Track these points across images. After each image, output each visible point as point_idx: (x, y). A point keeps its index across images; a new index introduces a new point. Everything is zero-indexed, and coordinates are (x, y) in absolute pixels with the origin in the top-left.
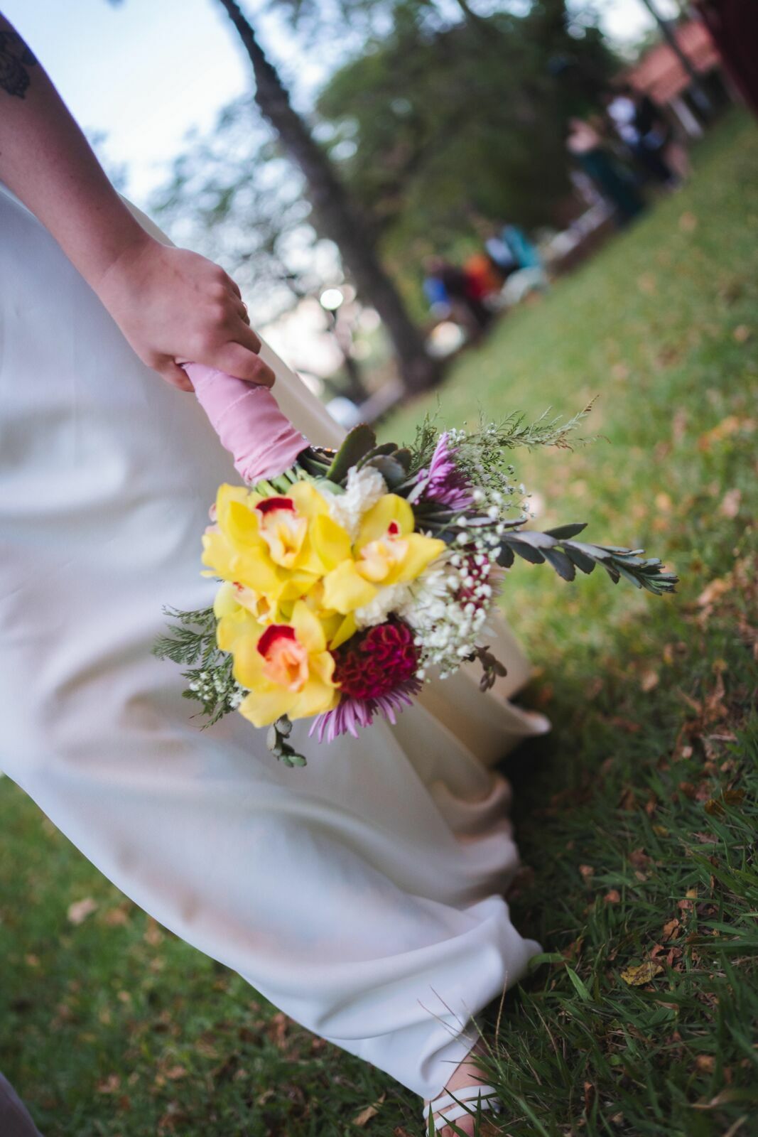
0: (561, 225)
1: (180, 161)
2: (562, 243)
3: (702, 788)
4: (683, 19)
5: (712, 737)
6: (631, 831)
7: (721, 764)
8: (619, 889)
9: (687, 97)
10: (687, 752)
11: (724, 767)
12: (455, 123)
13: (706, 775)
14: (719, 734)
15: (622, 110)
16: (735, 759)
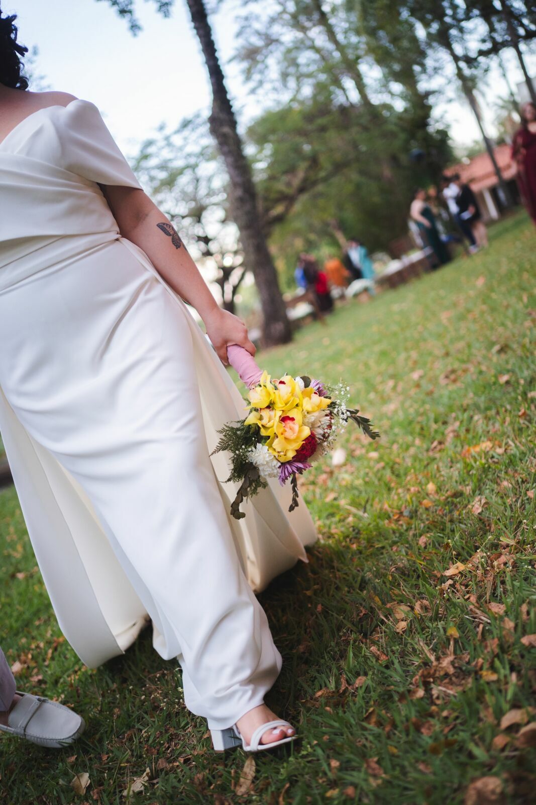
0: (395, 256)
1: (150, 143)
2: (394, 266)
3: (427, 725)
4: (501, 142)
5: (440, 688)
6: (371, 742)
7: (442, 710)
8: (356, 786)
9: (493, 191)
10: (421, 693)
11: (445, 714)
12: (339, 167)
13: (431, 715)
14: (445, 687)
15: (451, 192)
16: (453, 710)
